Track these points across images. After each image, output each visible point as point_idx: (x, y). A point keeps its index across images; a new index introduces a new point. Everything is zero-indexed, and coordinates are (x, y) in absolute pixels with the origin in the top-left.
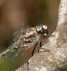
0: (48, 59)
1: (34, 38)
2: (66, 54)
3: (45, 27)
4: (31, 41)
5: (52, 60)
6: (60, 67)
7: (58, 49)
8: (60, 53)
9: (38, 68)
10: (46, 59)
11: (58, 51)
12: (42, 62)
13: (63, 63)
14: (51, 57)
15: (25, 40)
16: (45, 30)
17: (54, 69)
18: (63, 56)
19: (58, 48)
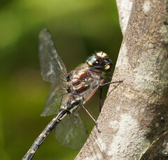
0: (126, 96)
1: (90, 79)
2: (151, 73)
3: (102, 55)
4: (87, 85)
5: (133, 95)
6: (153, 102)
7: (134, 70)
8: (142, 77)
9: (116, 122)
10: (122, 100)
11: (137, 74)
12: (118, 108)
13: (155, 92)
14: (129, 90)
15: (74, 88)
16: (104, 59)
17: (143, 110)
18: (148, 79)
19: (134, 68)
